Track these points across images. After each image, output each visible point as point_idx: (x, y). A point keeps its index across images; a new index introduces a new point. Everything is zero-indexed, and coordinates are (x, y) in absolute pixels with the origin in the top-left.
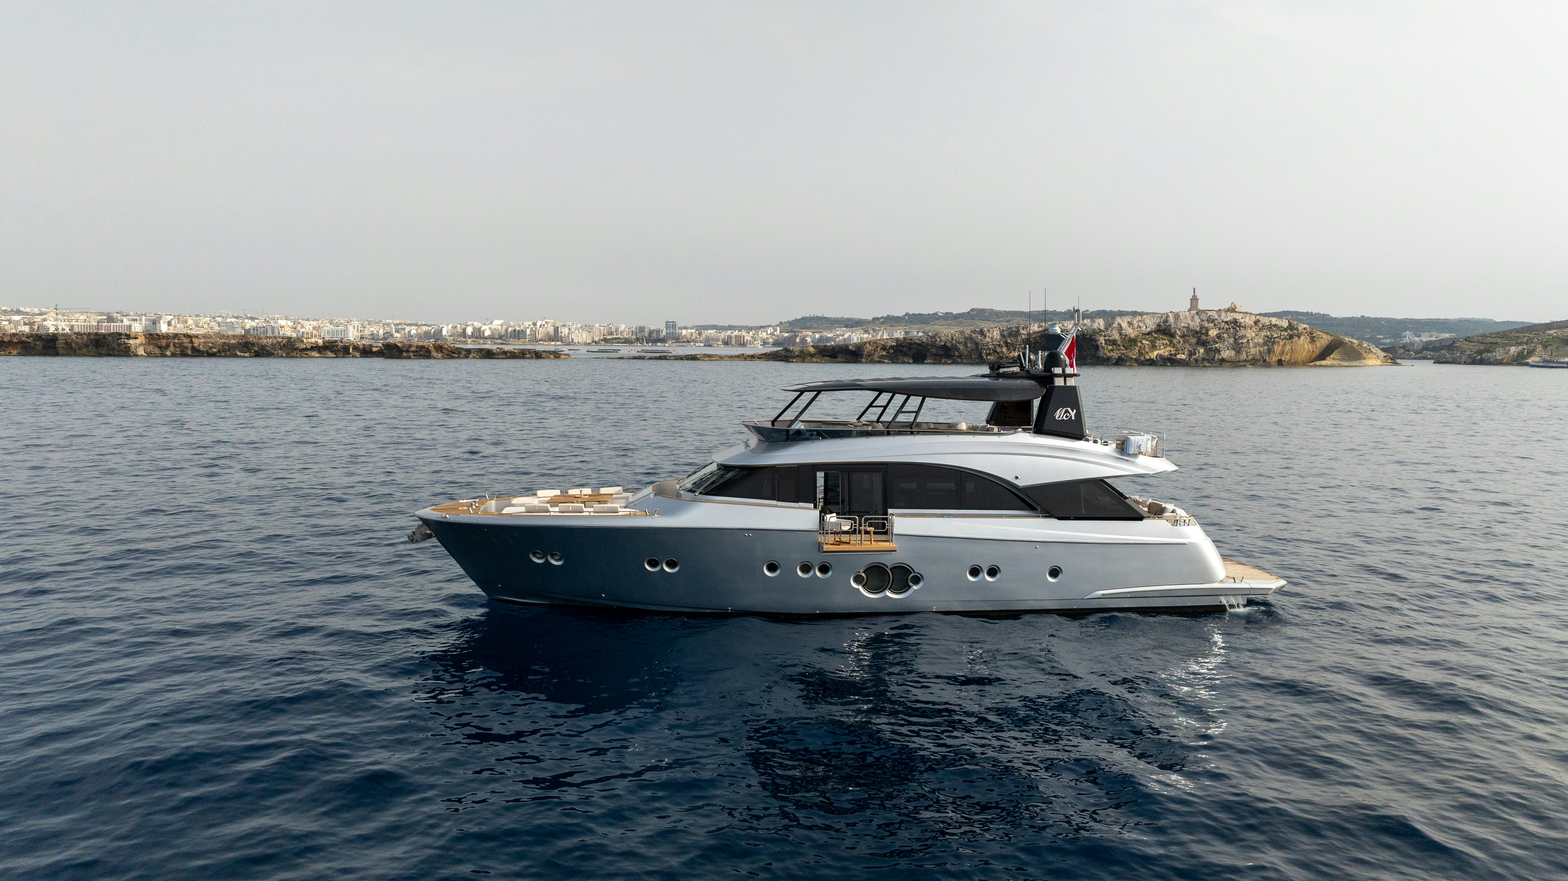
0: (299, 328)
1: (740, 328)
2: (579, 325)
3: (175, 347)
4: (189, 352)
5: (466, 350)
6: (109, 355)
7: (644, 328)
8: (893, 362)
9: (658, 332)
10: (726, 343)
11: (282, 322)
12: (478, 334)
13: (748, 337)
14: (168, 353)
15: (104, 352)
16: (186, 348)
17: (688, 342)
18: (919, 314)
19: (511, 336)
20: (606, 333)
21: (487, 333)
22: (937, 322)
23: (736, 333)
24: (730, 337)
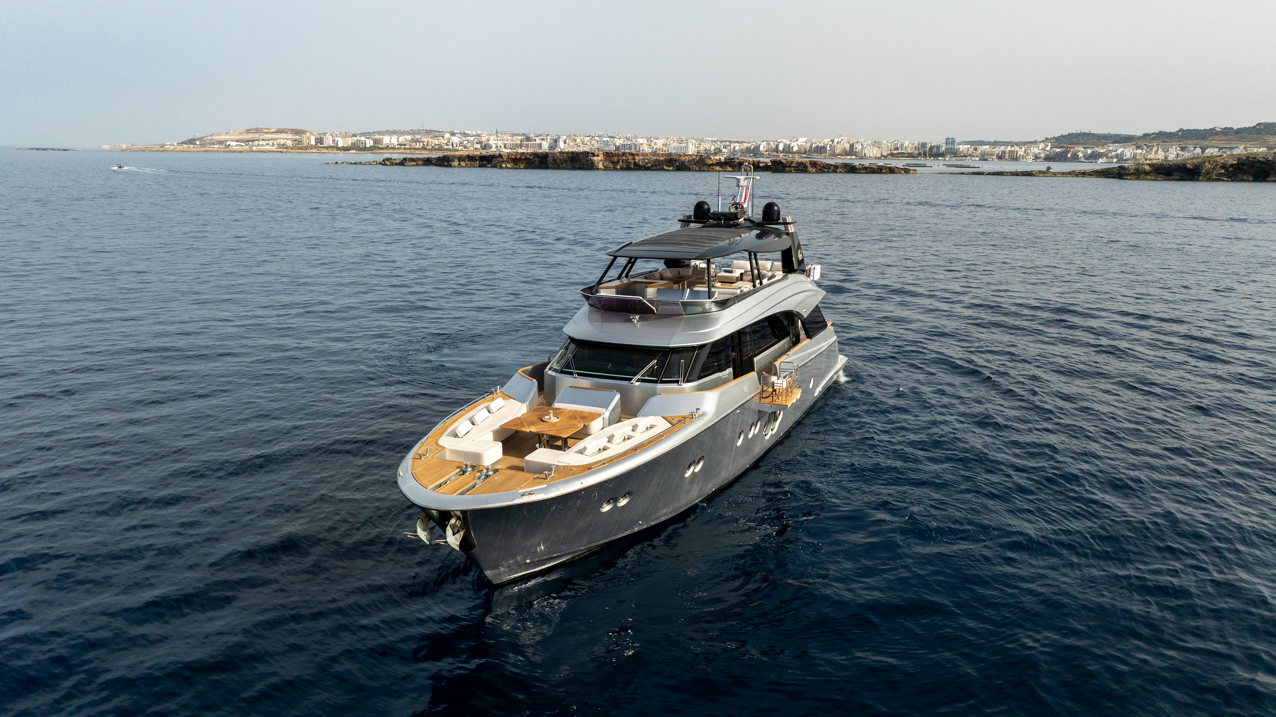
0: (653, 144)
1: (1012, 144)
2: (869, 142)
3: (623, 162)
4: (632, 166)
5: (834, 166)
6: (580, 169)
7: (926, 144)
8: (1232, 181)
9: (938, 147)
10: (1000, 157)
11: (640, 141)
12: (788, 149)
13: (1021, 152)
14: (618, 167)
15: (577, 166)
16: (630, 163)
17: (965, 156)
18: (1194, 130)
19: (814, 152)
20: (893, 148)
21: (795, 149)
22: (1216, 137)
23: (1009, 148)
24: (1004, 152)
